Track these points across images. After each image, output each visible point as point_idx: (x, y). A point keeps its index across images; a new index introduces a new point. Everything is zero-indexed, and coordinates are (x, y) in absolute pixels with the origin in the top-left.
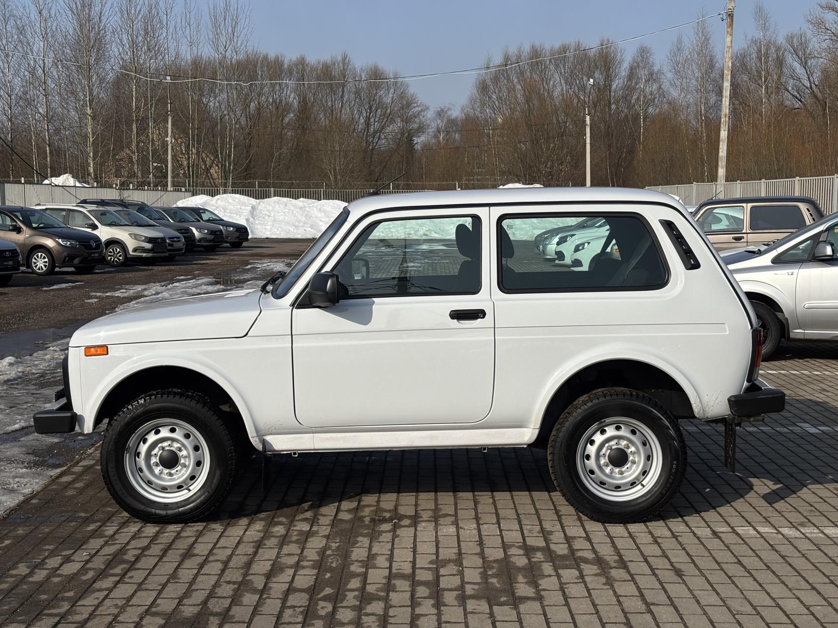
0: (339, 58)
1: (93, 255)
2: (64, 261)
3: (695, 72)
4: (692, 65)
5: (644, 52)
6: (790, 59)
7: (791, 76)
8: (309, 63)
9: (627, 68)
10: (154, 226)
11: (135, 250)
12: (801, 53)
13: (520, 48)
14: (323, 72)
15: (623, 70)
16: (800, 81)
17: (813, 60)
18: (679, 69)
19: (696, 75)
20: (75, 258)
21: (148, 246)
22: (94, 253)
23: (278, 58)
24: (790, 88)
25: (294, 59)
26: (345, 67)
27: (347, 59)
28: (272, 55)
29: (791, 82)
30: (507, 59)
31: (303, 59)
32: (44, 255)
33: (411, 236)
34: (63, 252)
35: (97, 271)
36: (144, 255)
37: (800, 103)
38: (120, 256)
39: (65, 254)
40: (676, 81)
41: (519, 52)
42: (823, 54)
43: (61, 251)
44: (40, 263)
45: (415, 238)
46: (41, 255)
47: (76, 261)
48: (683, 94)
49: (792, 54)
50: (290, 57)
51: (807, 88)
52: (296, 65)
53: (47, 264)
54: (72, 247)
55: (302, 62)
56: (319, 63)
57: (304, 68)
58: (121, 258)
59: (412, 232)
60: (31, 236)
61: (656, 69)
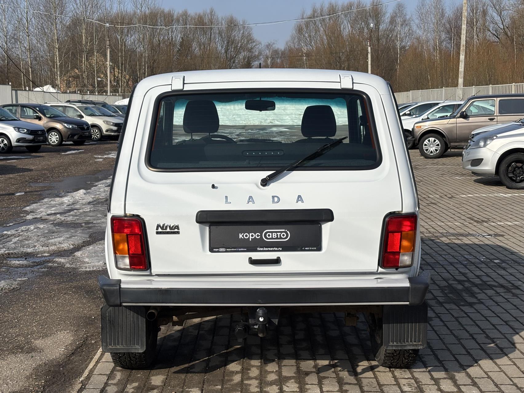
0: (208, 11)
1: (85, 134)
2: (68, 137)
3: (432, 19)
4: (430, 15)
5: (400, 7)
6: (491, 11)
7: (492, 21)
8: (190, 15)
9: (389, 17)
10: (115, 116)
11: (107, 131)
12: (497, 7)
13: (323, 4)
14: (198, 20)
15: (387, 18)
16: (497, 25)
17: (505, 11)
18: (423, 18)
19: (433, 21)
20: (75, 135)
21: (115, 128)
22: (86, 132)
23: (170, 11)
24: (491, 29)
25: (181, 12)
26: (212, 17)
27: (213, 12)
28: (166, 10)
29: (492, 25)
30: (314, 11)
31: (186, 12)
32: (56, 134)
33: (262, 123)
34: (67, 132)
35: (86, 144)
36: (113, 134)
37: (497, 38)
38: (98, 134)
39: (69, 133)
40: (421, 25)
41: (322, 6)
42: (511, 8)
43: (66, 131)
44: (54, 138)
45: (265, 124)
46: (54, 134)
47: (76, 137)
48: (425, 33)
49: (492, 8)
50: (178, 11)
51: (501, 29)
52: (182, 16)
53: (58, 139)
54: (73, 129)
55: (185, 14)
56: (196, 14)
57: (187, 17)
58: (98, 136)
59: (263, 121)
60: (47, 122)
61: (408, 17)
